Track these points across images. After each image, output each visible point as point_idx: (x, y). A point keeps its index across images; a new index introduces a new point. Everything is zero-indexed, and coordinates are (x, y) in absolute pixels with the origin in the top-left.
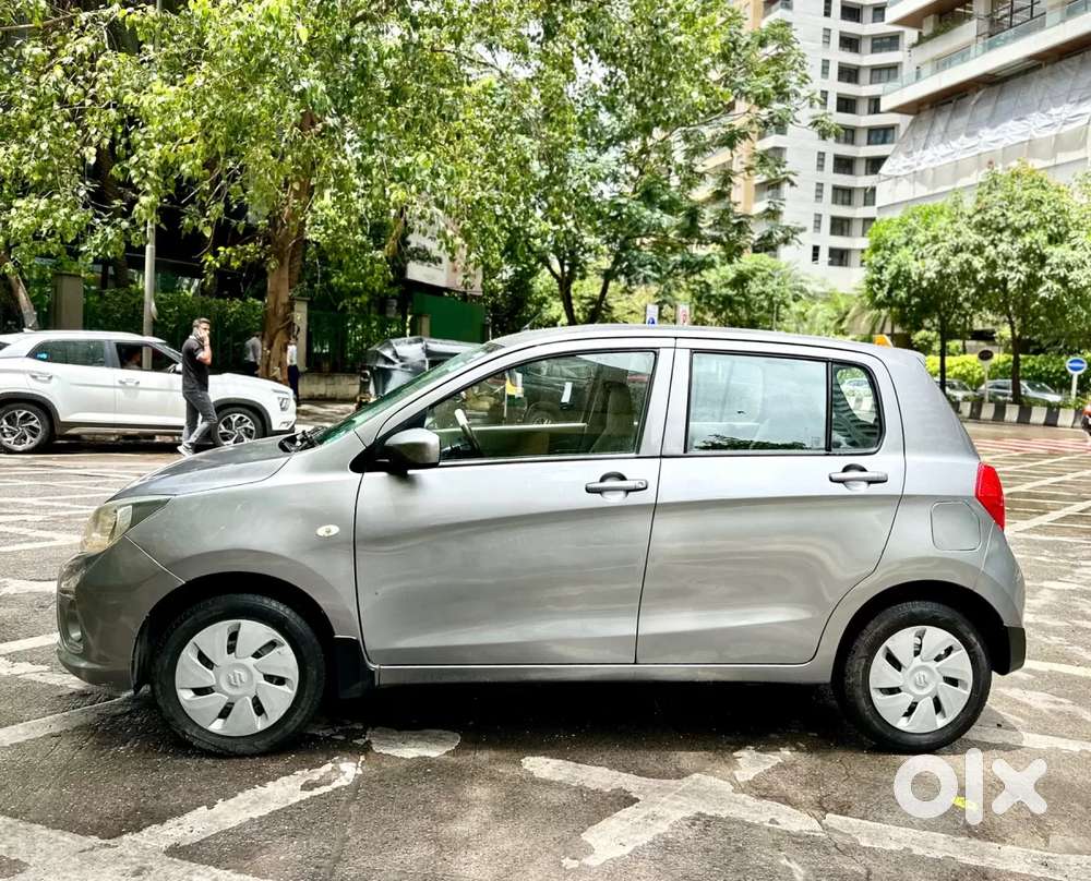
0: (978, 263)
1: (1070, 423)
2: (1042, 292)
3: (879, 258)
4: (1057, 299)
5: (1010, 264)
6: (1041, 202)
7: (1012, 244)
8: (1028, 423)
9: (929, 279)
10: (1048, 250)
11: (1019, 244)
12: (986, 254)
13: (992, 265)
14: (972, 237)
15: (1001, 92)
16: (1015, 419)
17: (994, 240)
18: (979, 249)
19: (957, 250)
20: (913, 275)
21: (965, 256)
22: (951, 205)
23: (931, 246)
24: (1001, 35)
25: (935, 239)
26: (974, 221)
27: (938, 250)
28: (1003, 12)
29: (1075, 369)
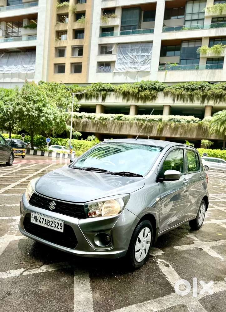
0: (24, 109)
1: (47, 155)
2: (41, 120)
4: (45, 123)
5: (33, 111)
6: (40, 94)
7: (34, 105)
8: (36, 155)
9: (10, 112)
10: (43, 108)
11: (36, 105)
12: (27, 107)
13: (28, 110)
14: (22, 101)
15: (10, 56)
16: (33, 154)
17: (29, 103)
18: (25, 105)
19: (18, 104)
20: (4, 110)
21: (20, 107)
22: (15, 90)
23: (10, 102)
24: (9, 38)
25: (11, 100)
26: (23, 96)
27: (13, 104)
28: (9, 31)
29: (48, 141)
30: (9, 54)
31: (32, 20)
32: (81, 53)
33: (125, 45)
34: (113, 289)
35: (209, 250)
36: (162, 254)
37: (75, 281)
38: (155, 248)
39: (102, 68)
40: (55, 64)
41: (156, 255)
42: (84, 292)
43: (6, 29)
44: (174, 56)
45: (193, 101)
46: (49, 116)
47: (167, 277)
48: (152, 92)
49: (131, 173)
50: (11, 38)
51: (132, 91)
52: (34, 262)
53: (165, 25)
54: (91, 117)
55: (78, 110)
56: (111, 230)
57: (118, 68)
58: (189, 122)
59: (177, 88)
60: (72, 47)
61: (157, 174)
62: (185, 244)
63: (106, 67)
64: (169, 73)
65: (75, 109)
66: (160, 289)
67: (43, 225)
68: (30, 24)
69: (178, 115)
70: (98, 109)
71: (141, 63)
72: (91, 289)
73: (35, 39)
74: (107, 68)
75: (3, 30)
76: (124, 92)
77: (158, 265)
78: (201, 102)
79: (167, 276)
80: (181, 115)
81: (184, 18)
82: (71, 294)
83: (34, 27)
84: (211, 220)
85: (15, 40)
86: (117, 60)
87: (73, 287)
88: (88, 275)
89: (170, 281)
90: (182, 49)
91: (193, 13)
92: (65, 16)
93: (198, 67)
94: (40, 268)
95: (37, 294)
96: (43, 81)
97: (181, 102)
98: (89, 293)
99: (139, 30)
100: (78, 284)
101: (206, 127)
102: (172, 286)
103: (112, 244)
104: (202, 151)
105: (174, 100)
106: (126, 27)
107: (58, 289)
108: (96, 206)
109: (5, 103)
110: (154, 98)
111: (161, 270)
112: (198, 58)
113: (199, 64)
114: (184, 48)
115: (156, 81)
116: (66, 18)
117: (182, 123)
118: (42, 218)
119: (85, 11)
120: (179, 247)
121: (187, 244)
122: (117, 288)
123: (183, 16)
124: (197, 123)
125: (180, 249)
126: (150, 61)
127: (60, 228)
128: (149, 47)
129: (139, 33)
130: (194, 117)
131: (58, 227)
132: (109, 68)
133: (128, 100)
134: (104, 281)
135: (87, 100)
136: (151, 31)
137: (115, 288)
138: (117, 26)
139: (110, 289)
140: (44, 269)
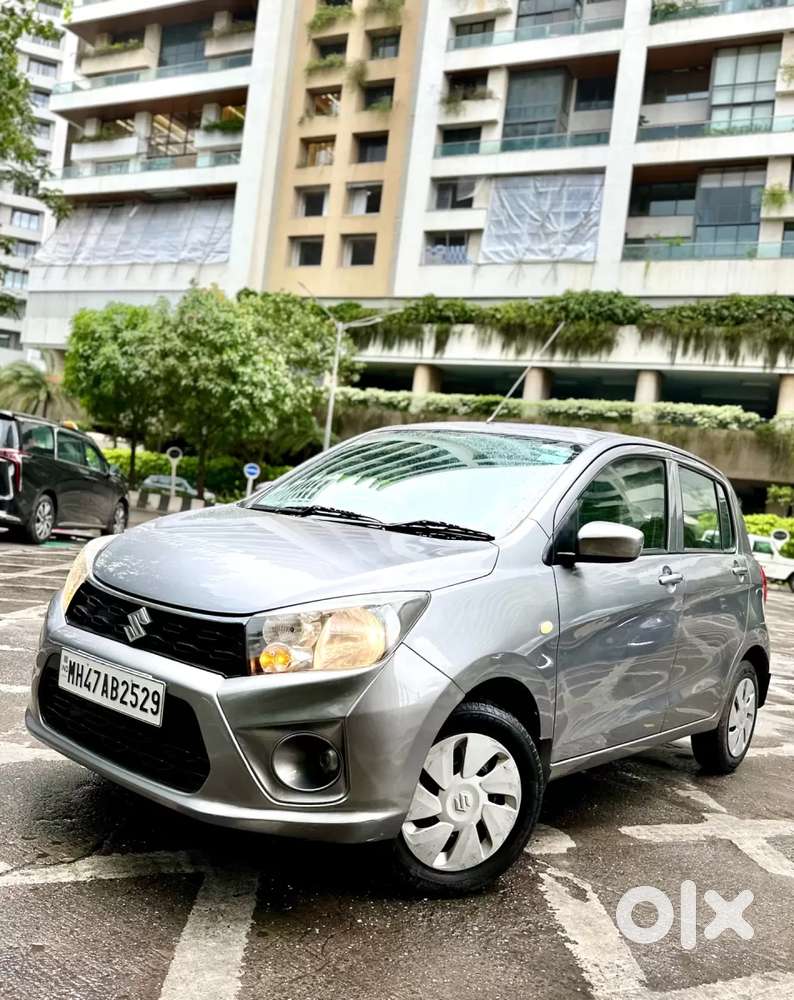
0: (183, 370)
2: (234, 405)
3: (86, 347)
4: (244, 413)
5: (210, 376)
6: (232, 325)
7: (212, 358)
9: (138, 378)
10: (241, 369)
12: (190, 364)
14: (178, 344)
15: (155, 211)
17: (197, 351)
18: (184, 358)
19: (164, 355)
20: (121, 370)
21: (171, 361)
22: (156, 311)
23: (139, 346)
24: (157, 160)
25: (142, 340)
26: (179, 331)
27: (147, 352)
28: (159, 140)
29: (252, 474)
30: (152, 207)
31: (230, 108)
32: (374, 206)
33: (516, 180)
34: (335, 969)
35: (763, 848)
36: (569, 850)
37: (188, 925)
38: (544, 827)
39: (440, 250)
40: (293, 239)
41: (545, 851)
42: (212, 969)
43: (148, 135)
44: (675, 214)
45: (738, 356)
46: (257, 393)
47: (572, 939)
48: (602, 327)
49: (451, 526)
50: (164, 160)
51: (534, 322)
52: (54, 843)
53: (646, 119)
54: (396, 403)
55: (356, 378)
56: (338, 726)
57: (492, 252)
58: (723, 425)
59: (684, 314)
60: (349, 186)
61: (550, 534)
62: (668, 822)
63: (452, 248)
64: (657, 267)
65: (346, 377)
66: (533, 985)
67: (96, 697)
68: (224, 118)
69: (685, 401)
70: (421, 379)
71: (565, 236)
72: (243, 959)
73: (237, 162)
74: (456, 250)
75: (140, 139)
76: (508, 324)
77: (543, 889)
78: (766, 361)
79: (571, 932)
80: (696, 401)
81: (709, 99)
82: (154, 976)
83: (235, 127)
84: (781, 746)
85: (175, 166)
86: (489, 228)
87: (172, 949)
88: (249, 906)
89: (582, 956)
90: (699, 194)
91: (738, 81)
92: (330, 96)
93: (755, 251)
94: (73, 865)
95: (16, 963)
96: (251, 289)
97: (699, 359)
98: (229, 977)
99: (561, 134)
100: (198, 938)
101: (784, 444)
102: (584, 974)
103: (342, 783)
104: (772, 525)
105: (673, 354)
106: (520, 128)
107: (109, 951)
108: (292, 630)
109: (124, 349)
110: (608, 344)
111: (551, 908)
112: (754, 220)
113: (757, 239)
114: (708, 191)
115: (615, 291)
116: (335, 101)
117: (702, 427)
118: (96, 672)
119: (392, 81)
120: (642, 828)
121: (678, 822)
122: (351, 967)
123: (704, 95)
124: (752, 428)
125: (644, 837)
126: (594, 229)
127: (149, 711)
128: (594, 186)
129: (559, 144)
130: (741, 411)
131: (145, 707)
132: (460, 250)
133: (519, 352)
134: (307, 933)
135: (386, 348)
136: (601, 137)
137: (342, 967)
138: (492, 123)
139: (323, 968)
140: (85, 870)
